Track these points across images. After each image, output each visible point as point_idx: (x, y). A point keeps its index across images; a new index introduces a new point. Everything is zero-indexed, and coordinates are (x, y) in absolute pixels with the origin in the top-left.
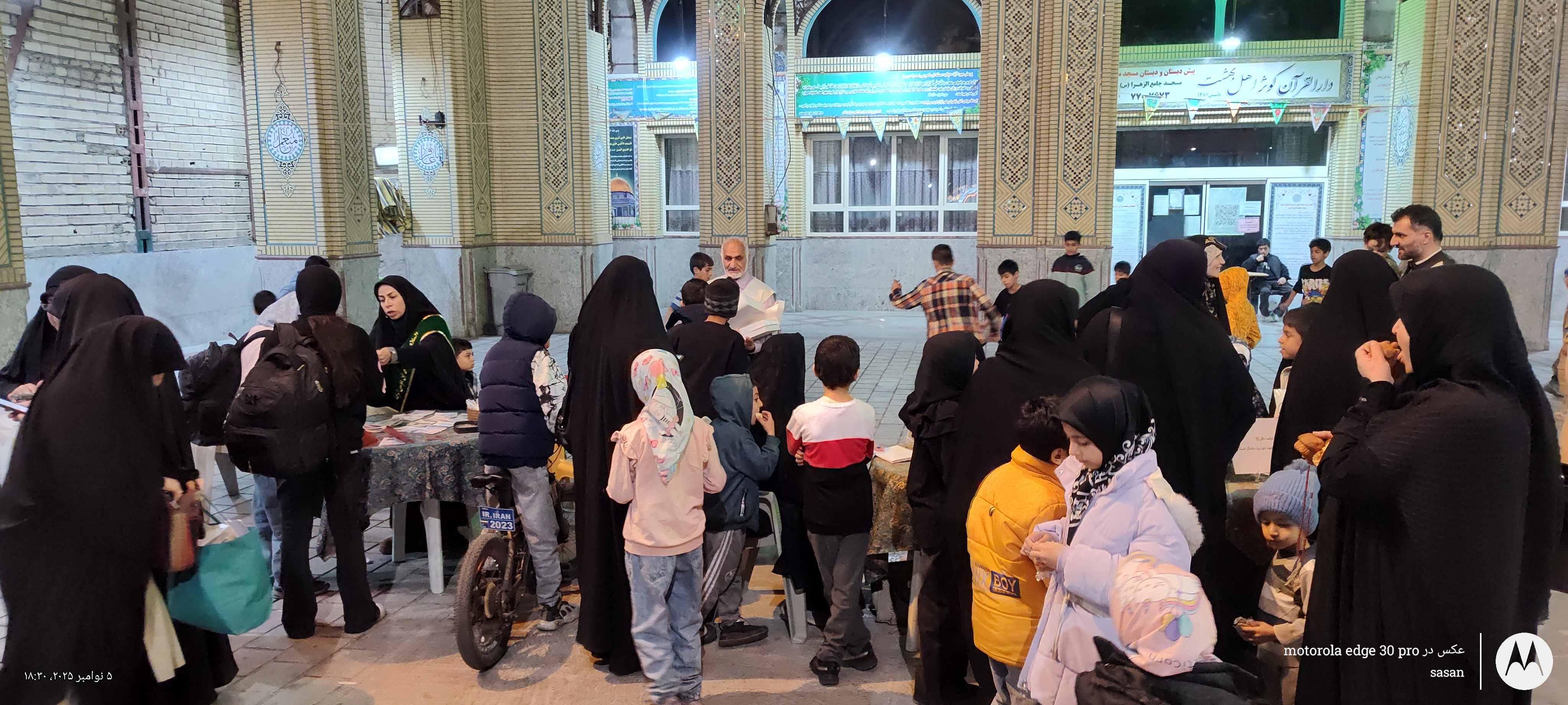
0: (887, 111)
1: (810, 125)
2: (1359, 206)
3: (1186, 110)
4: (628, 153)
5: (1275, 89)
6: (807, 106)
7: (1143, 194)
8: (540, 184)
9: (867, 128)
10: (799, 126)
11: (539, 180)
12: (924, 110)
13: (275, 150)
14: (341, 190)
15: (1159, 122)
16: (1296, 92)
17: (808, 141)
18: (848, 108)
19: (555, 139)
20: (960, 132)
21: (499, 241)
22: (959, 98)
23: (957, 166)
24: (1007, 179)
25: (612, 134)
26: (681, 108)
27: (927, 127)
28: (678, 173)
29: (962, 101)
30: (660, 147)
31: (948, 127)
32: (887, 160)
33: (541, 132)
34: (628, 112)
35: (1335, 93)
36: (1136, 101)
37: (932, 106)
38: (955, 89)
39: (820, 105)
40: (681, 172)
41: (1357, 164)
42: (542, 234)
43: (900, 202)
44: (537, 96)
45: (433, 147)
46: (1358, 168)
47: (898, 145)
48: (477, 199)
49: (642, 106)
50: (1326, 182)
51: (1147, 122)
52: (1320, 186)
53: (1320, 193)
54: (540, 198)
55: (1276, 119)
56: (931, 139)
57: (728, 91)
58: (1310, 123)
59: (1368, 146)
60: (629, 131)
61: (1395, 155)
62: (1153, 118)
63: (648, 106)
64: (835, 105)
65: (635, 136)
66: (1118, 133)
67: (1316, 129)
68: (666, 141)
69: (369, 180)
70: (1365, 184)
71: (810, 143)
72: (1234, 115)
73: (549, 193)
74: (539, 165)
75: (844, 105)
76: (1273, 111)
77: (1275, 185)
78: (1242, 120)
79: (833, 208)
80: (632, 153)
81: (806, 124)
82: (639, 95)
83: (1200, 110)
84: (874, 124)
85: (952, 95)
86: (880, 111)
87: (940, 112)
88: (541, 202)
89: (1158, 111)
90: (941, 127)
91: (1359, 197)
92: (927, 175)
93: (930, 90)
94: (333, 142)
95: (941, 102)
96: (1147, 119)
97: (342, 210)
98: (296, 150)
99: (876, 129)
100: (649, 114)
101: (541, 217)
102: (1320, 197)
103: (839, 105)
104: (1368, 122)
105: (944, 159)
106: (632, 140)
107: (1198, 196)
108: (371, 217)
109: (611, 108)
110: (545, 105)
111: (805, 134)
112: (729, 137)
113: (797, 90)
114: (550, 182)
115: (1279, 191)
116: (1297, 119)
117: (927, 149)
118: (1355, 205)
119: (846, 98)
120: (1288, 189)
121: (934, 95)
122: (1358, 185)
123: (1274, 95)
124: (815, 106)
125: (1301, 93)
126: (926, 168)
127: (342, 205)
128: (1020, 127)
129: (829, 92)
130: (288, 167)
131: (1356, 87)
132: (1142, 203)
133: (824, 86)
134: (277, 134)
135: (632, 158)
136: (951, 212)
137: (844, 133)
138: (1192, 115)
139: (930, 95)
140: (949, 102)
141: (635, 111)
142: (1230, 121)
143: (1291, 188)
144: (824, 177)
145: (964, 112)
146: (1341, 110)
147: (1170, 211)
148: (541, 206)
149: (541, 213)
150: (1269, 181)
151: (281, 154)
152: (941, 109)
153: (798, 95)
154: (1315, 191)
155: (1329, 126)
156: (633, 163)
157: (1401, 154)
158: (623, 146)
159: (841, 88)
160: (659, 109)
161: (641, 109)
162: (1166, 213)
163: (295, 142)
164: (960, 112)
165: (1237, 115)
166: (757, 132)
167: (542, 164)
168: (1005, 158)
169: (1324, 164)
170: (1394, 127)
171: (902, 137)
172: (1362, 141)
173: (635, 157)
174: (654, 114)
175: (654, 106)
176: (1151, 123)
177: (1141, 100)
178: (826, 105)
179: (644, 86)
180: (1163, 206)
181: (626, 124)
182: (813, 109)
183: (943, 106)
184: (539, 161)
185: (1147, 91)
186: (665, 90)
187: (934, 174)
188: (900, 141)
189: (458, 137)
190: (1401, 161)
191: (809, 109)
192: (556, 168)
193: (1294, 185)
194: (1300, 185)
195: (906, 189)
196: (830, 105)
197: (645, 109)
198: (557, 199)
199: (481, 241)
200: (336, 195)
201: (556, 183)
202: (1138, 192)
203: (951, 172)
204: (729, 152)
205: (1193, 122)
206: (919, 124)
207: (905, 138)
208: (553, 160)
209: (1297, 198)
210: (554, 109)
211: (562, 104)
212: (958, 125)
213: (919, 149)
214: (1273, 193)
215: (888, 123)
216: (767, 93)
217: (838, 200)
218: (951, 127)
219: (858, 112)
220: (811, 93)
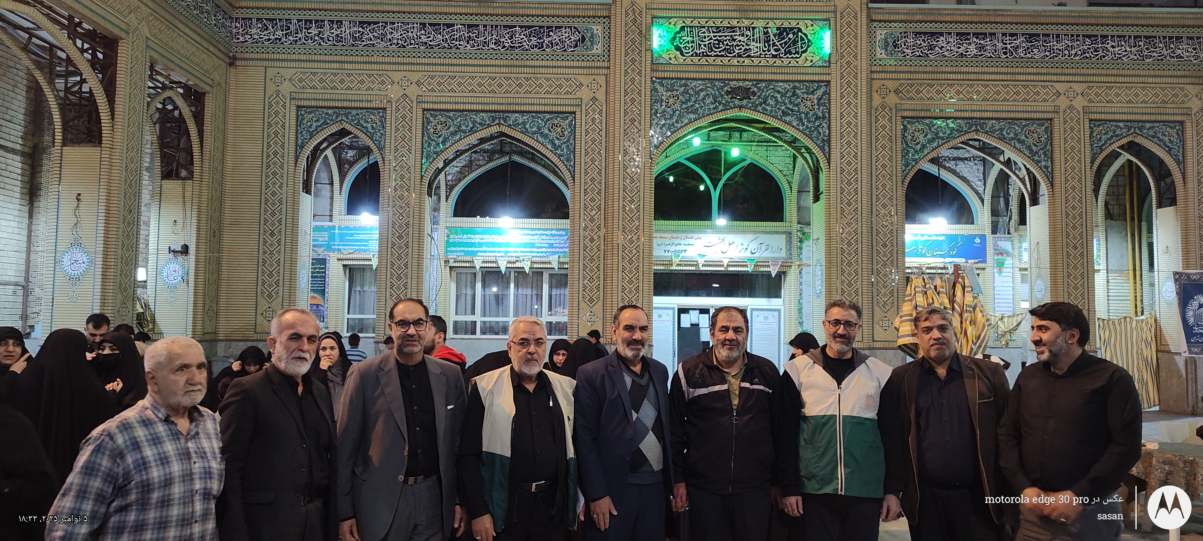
0: (508, 254)
1: (455, 261)
2: (801, 324)
3: (697, 261)
4: (321, 277)
5: (749, 250)
6: (453, 249)
7: (674, 313)
8: (257, 297)
9: (494, 265)
10: (447, 262)
11: (257, 294)
12: (533, 254)
13: (66, 268)
14: (114, 298)
15: (681, 268)
16: (761, 253)
17: (452, 272)
18: (481, 252)
19: (271, 265)
20: (557, 270)
21: (221, 338)
22: (556, 248)
23: (554, 292)
24: (586, 300)
25: (313, 264)
26: (363, 247)
27: (535, 266)
28: (358, 292)
29: (558, 250)
30: (345, 274)
31: (548, 266)
32: (508, 287)
33: (261, 261)
34: (323, 249)
35: (783, 254)
36: (667, 254)
37: (538, 252)
38: (554, 242)
39: (462, 249)
40: (360, 291)
41: (799, 298)
42: (255, 333)
43: (516, 314)
44: (259, 236)
45: (177, 269)
46: (799, 300)
47: (515, 277)
48: (207, 308)
49: (334, 245)
50: (782, 308)
51: (674, 268)
52: (779, 311)
53: (779, 315)
54: (256, 307)
55: (750, 269)
56: (538, 274)
57: (400, 237)
58: (770, 272)
59: (804, 287)
60: (323, 261)
61: (816, 292)
62: (678, 265)
63: (338, 245)
64: (473, 249)
65: (328, 265)
66: (654, 273)
67: (773, 276)
68: (350, 269)
69: (134, 291)
70: (804, 310)
71: (454, 274)
72: (725, 265)
73: (263, 305)
74: (257, 283)
75: (478, 249)
76: (748, 263)
77: (752, 310)
78: (730, 269)
79: (470, 318)
80: (324, 277)
81: (451, 261)
82: (332, 237)
83: (705, 261)
84: (499, 263)
85: (551, 246)
86: (503, 254)
87: (543, 256)
88: (256, 310)
89: (680, 261)
90: (544, 266)
91: (801, 318)
92: (534, 297)
93: (536, 241)
94: (113, 264)
95: (544, 250)
96: (674, 265)
97: (113, 311)
98: (83, 268)
99: (500, 266)
100: (339, 250)
101: (256, 321)
102: (779, 318)
103: (475, 249)
104: (803, 272)
105: (546, 287)
106: (325, 268)
107: (707, 315)
108: (133, 317)
109: (314, 246)
110: (265, 242)
111: (451, 268)
112: (399, 268)
113: (446, 238)
114: (265, 296)
115: (754, 313)
116: (762, 269)
117: (535, 280)
118: (799, 323)
119: (480, 245)
120: (760, 312)
121: (539, 245)
122: (800, 310)
123: (748, 254)
124: (459, 249)
125: (763, 254)
126: (534, 292)
127: (114, 308)
128: (594, 267)
129: (469, 241)
130: (75, 280)
131: (795, 251)
132: (674, 319)
133: (465, 236)
134: (70, 257)
135: (325, 281)
136: (551, 323)
137: (478, 267)
138: (700, 265)
139: (536, 245)
140: (549, 250)
141: (329, 248)
142: (722, 269)
143: (762, 312)
144: (463, 297)
145: (559, 257)
146: (787, 264)
147: (692, 325)
148: (256, 313)
149: (256, 318)
150: (749, 307)
151: (71, 271)
152: (544, 254)
153: (447, 241)
154: (776, 314)
155: (781, 275)
156: (325, 284)
157: (818, 292)
158: (318, 272)
159: (477, 238)
160: (346, 247)
161: (333, 247)
162: (689, 326)
163: (84, 263)
164: (557, 256)
165: (728, 265)
166: (419, 265)
167: (260, 283)
168: (585, 287)
169: (780, 297)
170: (814, 275)
171: (518, 272)
172: (801, 284)
173: (327, 280)
174: (343, 251)
175: (343, 245)
176: (677, 268)
177: (670, 254)
178: (466, 249)
179: (337, 231)
180: (686, 321)
181: (321, 257)
182: (458, 251)
183: (545, 252)
184: (257, 281)
185: (673, 248)
186: (352, 235)
187: (539, 297)
188: (516, 274)
189: (197, 261)
190: (818, 297)
191: (454, 251)
192: (270, 286)
193: (764, 310)
194: (767, 310)
195: (520, 307)
196: (469, 249)
197: (336, 247)
198: (270, 308)
199: (208, 337)
200: (111, 301)
201: (270, 296)
202: (671, 312)
203: (550, 296)
204: (399, 278)
205: (702, 269)
206: (529, 263)
207: (520, 272)
208: (269, 280)
209: (766, 318)
210: (271, 245)
211: (279, 242)
212: (555, 265)
213: (530, 280)
214: (751, 314)
215: (509, 262)
216: (427, 239)
217: (473, 313)
218: (551, 266)
219: (488, 254)
220: (457, 240)
